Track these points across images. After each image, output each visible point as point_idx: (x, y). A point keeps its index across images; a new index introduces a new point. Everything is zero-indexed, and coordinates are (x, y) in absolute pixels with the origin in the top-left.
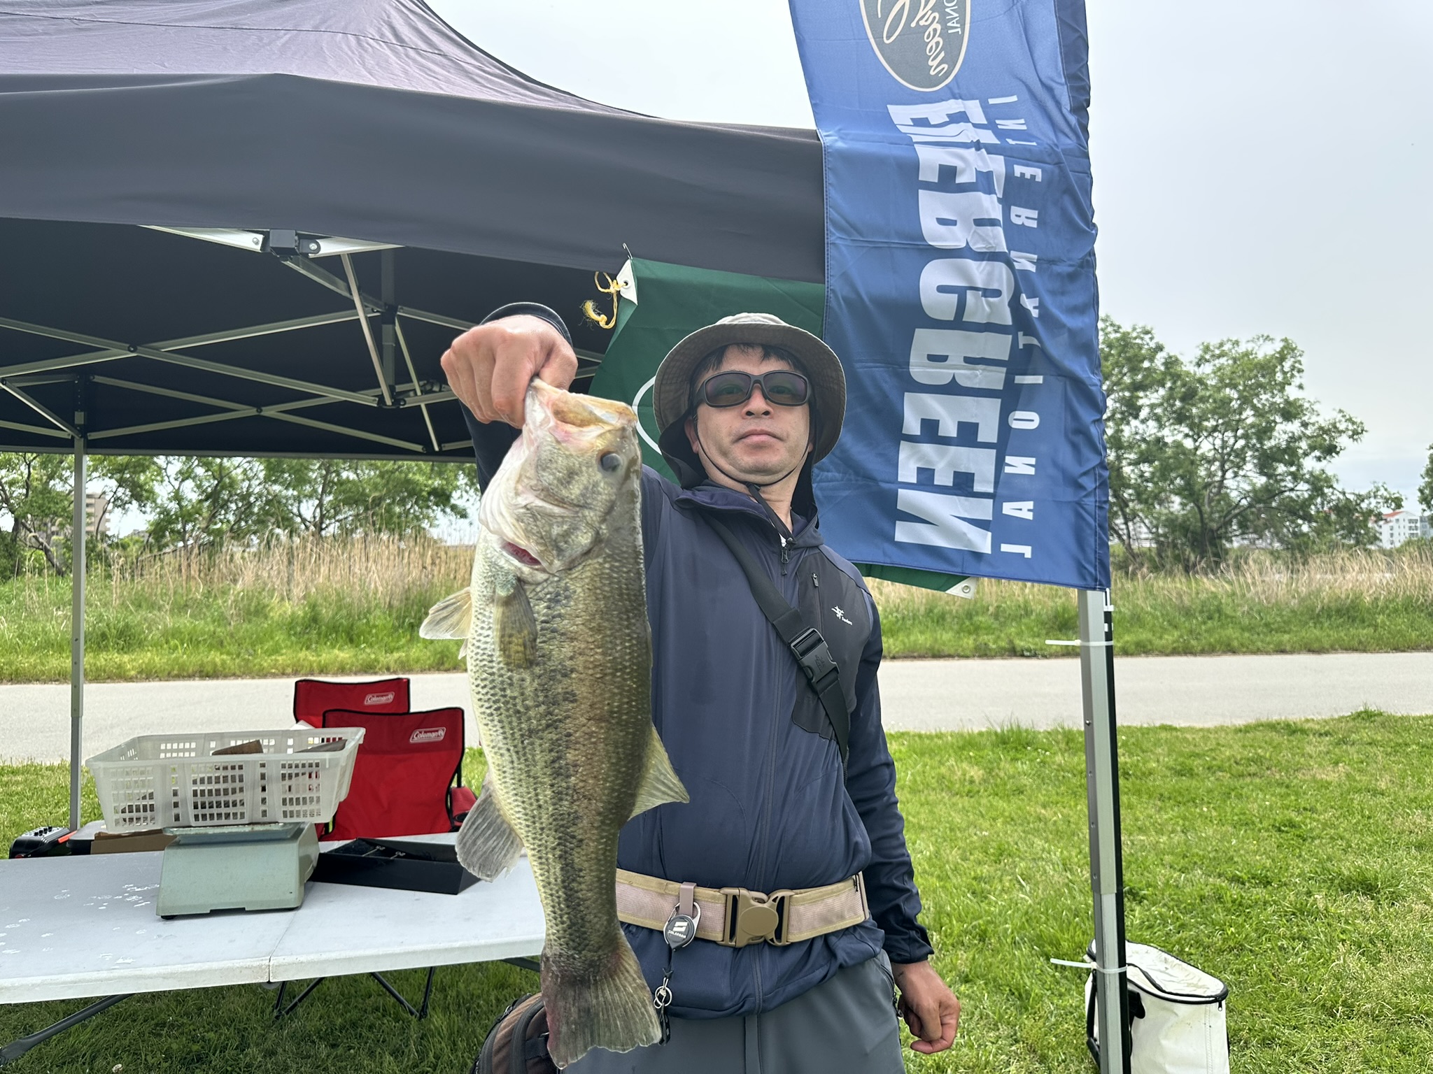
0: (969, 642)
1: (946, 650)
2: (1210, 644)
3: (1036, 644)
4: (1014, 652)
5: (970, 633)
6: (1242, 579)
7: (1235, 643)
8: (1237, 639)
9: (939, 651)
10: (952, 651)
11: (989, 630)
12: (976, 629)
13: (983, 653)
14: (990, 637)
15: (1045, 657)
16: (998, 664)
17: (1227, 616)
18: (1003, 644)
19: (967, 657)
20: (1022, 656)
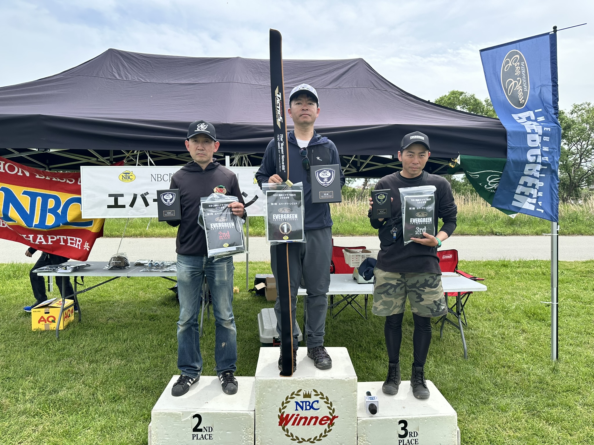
0: (475, 229)
1: (466, 232)
2: (572, 231)
3: (502, 230)
4: (493, 233)
5: (475, 226)
6: (587, 205)
7: (583, 231)
8: (584, 229)
9: (463, 233)
10: (468, 233)
11: (483, 225)
12: (478, 225)
13: (481, 233)
14: (483, 227)
15: (505, 235)
16: (486, 238)
17: (580, 221)
18: (489, 230)
19: (475, 235)
20: (496, 235)
